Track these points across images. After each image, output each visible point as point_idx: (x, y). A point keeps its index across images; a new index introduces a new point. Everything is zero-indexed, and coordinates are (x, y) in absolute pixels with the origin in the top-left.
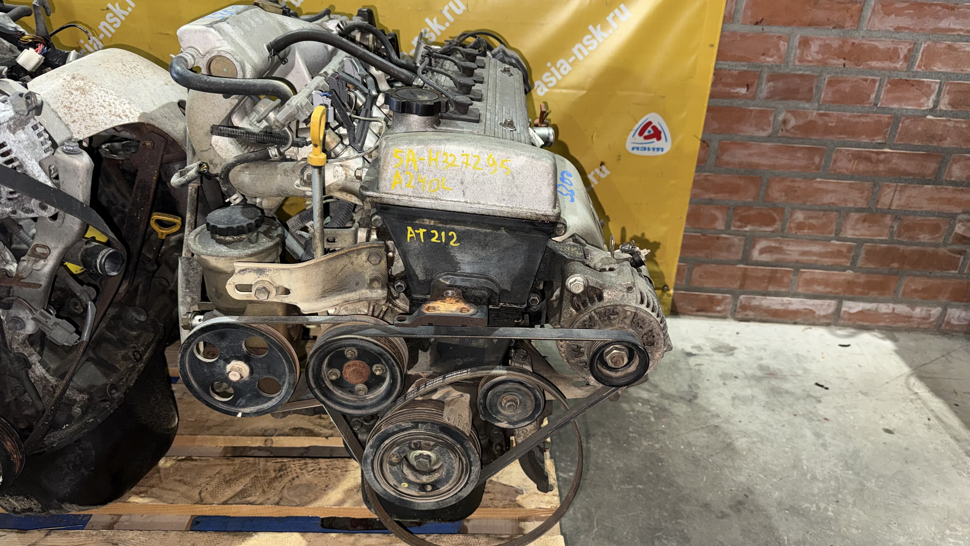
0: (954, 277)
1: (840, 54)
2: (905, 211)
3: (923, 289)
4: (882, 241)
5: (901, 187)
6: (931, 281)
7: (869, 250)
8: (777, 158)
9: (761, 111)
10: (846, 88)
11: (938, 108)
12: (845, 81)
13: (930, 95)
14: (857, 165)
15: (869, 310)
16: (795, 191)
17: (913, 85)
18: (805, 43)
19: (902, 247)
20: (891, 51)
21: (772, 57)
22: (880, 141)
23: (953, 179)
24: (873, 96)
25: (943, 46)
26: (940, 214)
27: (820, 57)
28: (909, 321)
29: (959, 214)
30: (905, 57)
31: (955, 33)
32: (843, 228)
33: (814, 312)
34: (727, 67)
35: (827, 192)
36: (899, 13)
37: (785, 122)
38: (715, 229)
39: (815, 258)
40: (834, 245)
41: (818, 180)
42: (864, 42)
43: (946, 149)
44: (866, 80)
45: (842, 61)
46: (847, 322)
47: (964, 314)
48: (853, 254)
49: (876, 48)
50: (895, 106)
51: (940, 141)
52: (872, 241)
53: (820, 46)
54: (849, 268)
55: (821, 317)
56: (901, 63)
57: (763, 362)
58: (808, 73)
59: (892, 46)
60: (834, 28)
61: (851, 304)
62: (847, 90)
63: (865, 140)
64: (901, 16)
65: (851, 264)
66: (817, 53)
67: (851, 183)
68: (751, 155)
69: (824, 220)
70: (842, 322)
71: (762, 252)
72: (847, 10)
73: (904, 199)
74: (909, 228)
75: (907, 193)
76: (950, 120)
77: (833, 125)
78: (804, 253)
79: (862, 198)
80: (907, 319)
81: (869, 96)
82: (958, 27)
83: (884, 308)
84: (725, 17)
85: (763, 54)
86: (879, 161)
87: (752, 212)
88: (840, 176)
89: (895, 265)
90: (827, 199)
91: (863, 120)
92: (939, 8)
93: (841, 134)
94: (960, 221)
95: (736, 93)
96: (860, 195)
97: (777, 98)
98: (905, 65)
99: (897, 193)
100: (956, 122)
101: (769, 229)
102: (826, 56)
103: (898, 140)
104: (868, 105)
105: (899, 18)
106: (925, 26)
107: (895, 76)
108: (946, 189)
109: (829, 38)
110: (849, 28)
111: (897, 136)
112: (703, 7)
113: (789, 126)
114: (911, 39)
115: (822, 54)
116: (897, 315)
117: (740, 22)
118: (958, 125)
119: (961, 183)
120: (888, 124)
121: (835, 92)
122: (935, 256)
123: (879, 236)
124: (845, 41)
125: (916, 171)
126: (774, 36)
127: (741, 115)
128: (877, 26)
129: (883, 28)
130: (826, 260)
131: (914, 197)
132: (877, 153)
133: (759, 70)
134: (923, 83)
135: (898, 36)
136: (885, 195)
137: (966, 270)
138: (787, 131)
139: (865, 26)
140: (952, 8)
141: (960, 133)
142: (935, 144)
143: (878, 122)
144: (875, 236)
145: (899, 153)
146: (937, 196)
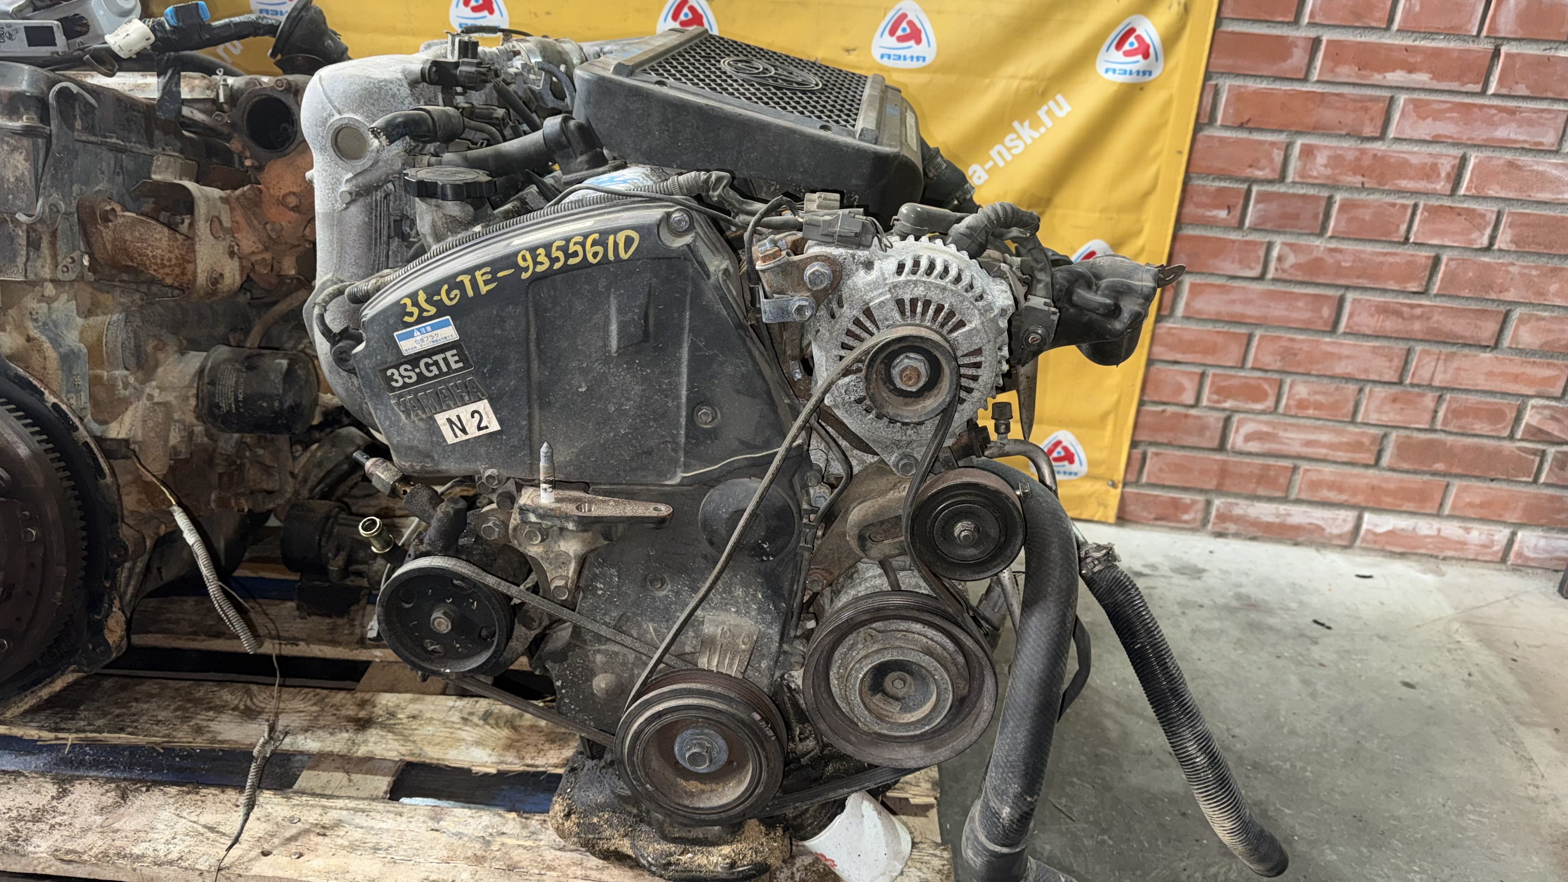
1: (1357, 168)
2: (1453, 389)
3: (1482, 502)
4: (1420, 430)
5: (1447, 355)
6: (1493, 492)
7: (1402, 443)
8: (1269, 307)
9: (1247, 243)
10: (1367, 215)
11: (1496, 247)
12: (1365, 205)
13: (1485, 228)
14: (1383, 321)
15: (1403, 530)
16: (1295, 355)
17: (1459, 214)
18: (1308, 152)
20: (1428, 168)
21: (1263, 169)
22: (1414, 290)
23: (1521, 346)
24: (1403, 228)
25: (1502, 162)
26: (1505, 394)
27: (1329, 171)
28: (1462, 549)
29: (1532, 397)
30: (1448, 175)
31: (1518, 146)
32: (1363, 410)
33: (1323, 529)
34: (1200, 182)
35: (1340, 357)
36: (1437, 116)
37: (1280, 259)
39: (1323, 451)
40: (1350, 433)
41: (1327, 339)
42: (1389, 153)
43: (1510, 303)
44: (1393, 205)
45: (1359, 179)
47: (1542, 543)
48: (1377, 446)
49: (1405, 163)
50: (1435, 242)
51: (1500, 292)
52: (1404, 429)
53: (1329, 157)
54: (1373, 468)
55: (1332, 536)
56: (1442, 183)
57: (1243, 590)
58: (1312, 191)
59: (1430, 160)
60: (1348, 134)
61: (1376, 518)
62: (1367, 218)
64: (1441, 120)
65: (1377, 461)
66: (1326, 166)
67: (1374, 347)
68: (1233, 302)
69: (1336, 396)
70: (1361, 545)
71: (1248, 438)
72: (1366, 110)
73: (1450, 371)
74: (1460, 413)
75: (1455, 364)
76: (1513, 264)
77: (1348, 265)
78: (1308, 443)
79: (1390, 368)
80: (1459, 546)
81: (1398, 226)
82: (1521, 137)
83: (1426, 527)
84: (1198, 115)
85: (1250, 166)
86: (1413, 318)
87: (1234, 382)
88: (1355, 334)
89: (1440, 466)
90: (1340, 368)
91: (1390, 259)
92: (1493, 111)
93: (1358, 277)
94: (1532, 407)
95: (1213, 217)
96: (1387, 364)
97: (1270, 225)
98: (1448, 187)
99: (1441, 363)
100: (1522, 267)
101: (1259, 407)
102: (1337, 171)
103: (1439, 289)
104: (1397, 239)
105: (1437, 123)
106: (1474, 135)
107: (1433, 202)
108: (1511, 360)
109: (1342, 148)
110: (1369, 135)
111: (1438, 284)
112: (1168, 103)
113: (1287, 265)
114: (1458, 152)
115: (1332, 169)
116: (1446, 540)
117: (1219, 122)
118: (1526, 271)
119: (1534, 353)
120: (1426, 267)
121: (1350, 220)
122: (1496, 453)
123: (1417, 423)
124: (1363, 152)
125: (1468, 334)
126: (1266, 142)
127: (1220, 248)
128: (1408, 133)
129: (1416, 136)
130: (1340, 454)
131: (1466, 370)
132: (1412, 306)
133: (1245, 186)
134: (1474, 210)
135: (1436, 149)
136: (1423, 366)
137: (1543, 478)
138: (1284, 271)
139: (1392, 133)
140: (1512, 112)
141: (1528, 282)
142: (1493, 296)
143: (1411, 264)
144: (1411, 423)
145: (1444, 307)
146: (1498, 369)
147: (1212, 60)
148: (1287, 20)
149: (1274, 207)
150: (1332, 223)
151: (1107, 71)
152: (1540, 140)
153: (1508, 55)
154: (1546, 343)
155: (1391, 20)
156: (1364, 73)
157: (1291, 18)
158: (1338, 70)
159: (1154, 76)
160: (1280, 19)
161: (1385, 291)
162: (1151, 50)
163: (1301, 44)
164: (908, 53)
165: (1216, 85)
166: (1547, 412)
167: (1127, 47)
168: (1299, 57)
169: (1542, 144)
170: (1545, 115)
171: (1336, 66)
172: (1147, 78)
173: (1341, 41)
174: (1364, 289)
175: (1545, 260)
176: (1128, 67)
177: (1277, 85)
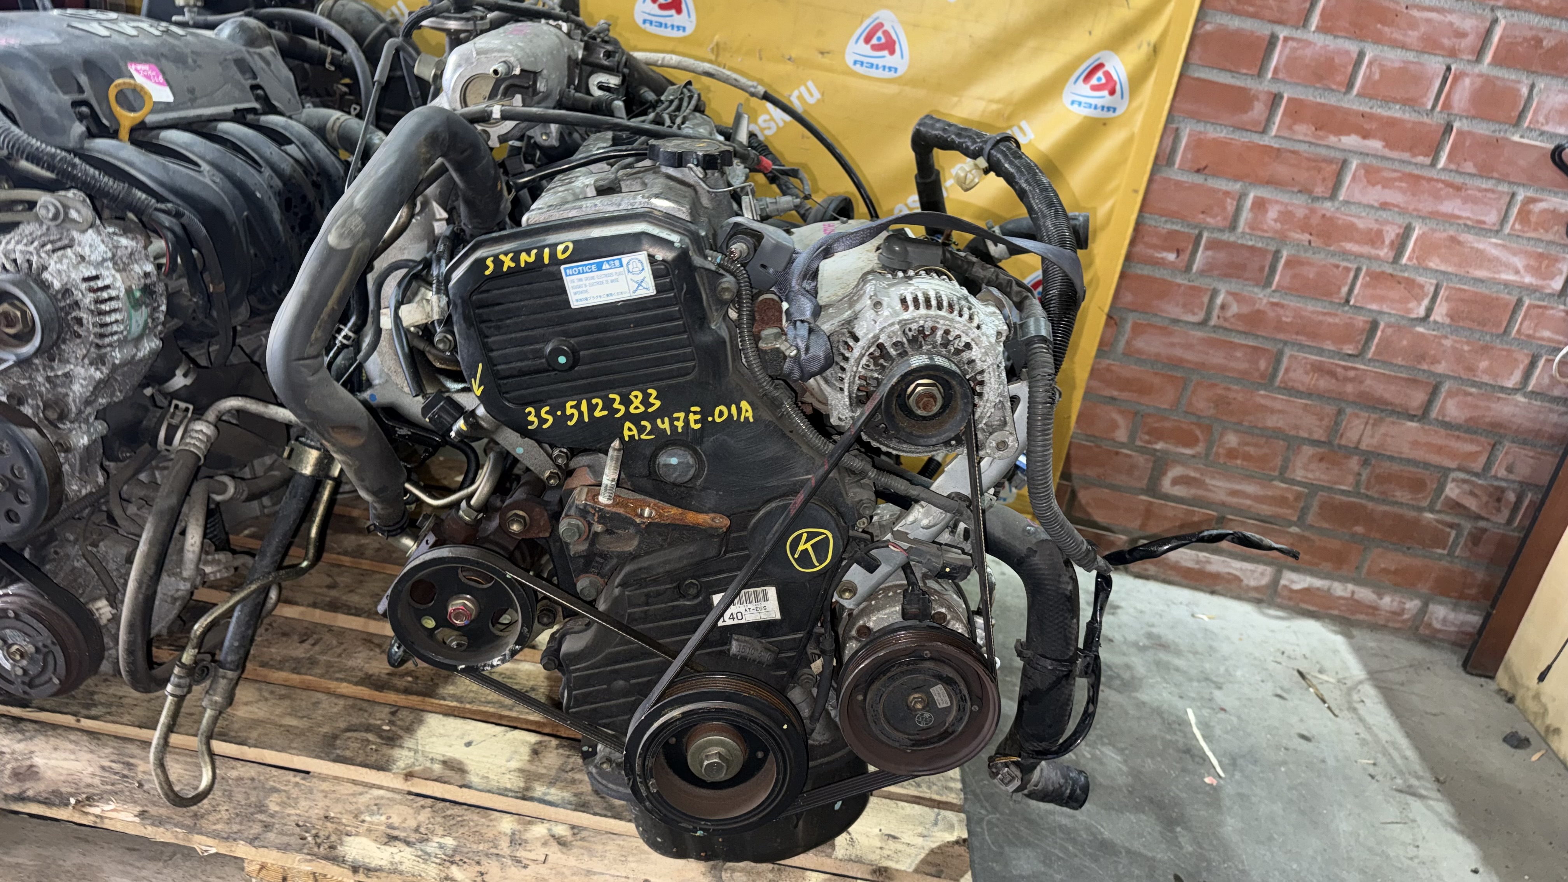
0: (1441, 557)
1: (1305, 226)
2: (1379, 454)
3: (1396, 570)
4: (1343, 492)
5: (1375, 420)
6: (1406, 560)
7: (1325, 502)
8: (1208, 354)
9: (1193, 288)
10: (1311, 273)
11: (1432, 318)
12: (1310, 264)
13: (1423, 299)
14: (1317, 380)
15: (1318, 589)
16: (1229, 404)
17: (1399, 283)
18: (1260, 205)
19: (1370, 505)
20: (1373, 233)
21: (1214, 217)
22: (1350, 352)
23: (1447, 419)
24: (1345, 290)
25: (1444, 235)
26: (1427, 465)
27: (1278, 226)
28: (1374, 615)
29: (1454, 470)
30: (1392, 243)
31: (1461, 222)
32: (1291, 465)
33: (1241, 580)
34: (1153, 223)
35: (1273, 411)
36: (1387, 184)
37: (1223, 307)
38: (1114, 440)
39: (1248, 502)
40: (1276, 487)
41: (1262, 392)
42: (1338, 215)
43: (1440, 375)
44: (1337, 267)
45: (1306, 237)
46: (1285, 602)
47: (1452, 616)
48: (1302, 504)
49: (1352, 227)
50: (1374, 307)
51: (1432, 363)
52: (1330, 489)
53: (1279, 212)
54: (1295, 524)
55: (1249, 589)
56: (1386, 250)
57: (1155, 630)
58: (1260, 245)
59: (1375, 226)
60: (1300, 191)
61: (1294, 576)
62: (1311, 276)
63: (1329, 346)
64: (1390, 188)
65: (1299, 518)
66: (1276, 221)
67: (1306, 405)
68: (1173, 345)
69: (1265, 450)
70: (1279, 600)
71: (1175, 482)
72: (1319, 170)
73: (1377, 437)
74: (1383, 479)
75: (1383, 429)
76: (1446, 337)
77: (1289, 320)
78: (1234, 493)
79: (1320, 427)
80: (1370, 611)
81: (1340, 288)
82: (1465, 214)
83: (1340, 589)
84: (1157, 157)
85: (1203, 212)
86: (1346, 379)
87: (1167, 425)
88: (1290, 390)
89: (1359, 529)
90: (1272, 421)
91: (1330, 320)
92: (1440, 185)
93: (1297, 333)
94: (1453, 480)
95: (1162, 258)
96: (1318, 423)
97: (1216, 272)
98: (1391, 255)
99: (1369, 427)
100: (1455, 341)
101: (1188, 451)
102: (1286, 227)
103: (1374, 353)
104: (1337, 301)
105: (1386, 191)
106: (1421, 206)
107: (1376, 267)
108: (1436, 432)
109: (1293, 204)
110: (1320, 195)
111: (1373, 348)
112: (1130, 140)
113: (1229, 313)
114: (1402, 221)
115: (1282, 224)
116: (1358, 602)
117: (1177, 166)
118: (1458, 346)
119: (1457, 427)
120: (1363, 330)
121: (1294, 276)
122: (1415, 523)
123: (1340, 484)
124: (1313, 211)
125: (1397, 401)
126: (1219, 190)
127: (1165, 290)
128: (1358, 196)
129: (1365, 201)
130: (1264, 507)
131: (1392, 437)
132: (1345, 368)
133: (1197, 232)
134: (1413, 281)
135: (1384, 215)
136: (1351, 428)
137: (1458, 552)
138: (1225, 319)
139: (1342, 196)
140: (1458, 188)
141: (1459, 357)
142: (1425, 367)
143: (1349, 326)
144: (1335, 483)
145: (1376, 373)
146: (1423, 439)
147: (1176, 104)
148: (1250, 72)
149: (1221, 256)
150: (1277, 278)
151: (1073, 102)
152: (1483, 218)
153: (1460, 133)
154: (1471, 418)
155: (1350, 85)
156: (1321, 133)
157: (1255, 71)
158: (1297, 127)
159: (1118, 113)
160: (1245, 71)
161: (1321, 351)
162: (1118, 88)
163: (1263, 97)
164: (880, 62)
165: (1177, 129)
166: (1466, 487)
167: (1094, 81)
168: (1259, 110)
169: (1484, 222)
170: (1490, 195)
171: (1294, 123)
172: (1111, 114)
173: (1301, 100)
174: (1302, 347)
175: (1477, 336)
176: (1093, 102)
177: (1236, 136)
